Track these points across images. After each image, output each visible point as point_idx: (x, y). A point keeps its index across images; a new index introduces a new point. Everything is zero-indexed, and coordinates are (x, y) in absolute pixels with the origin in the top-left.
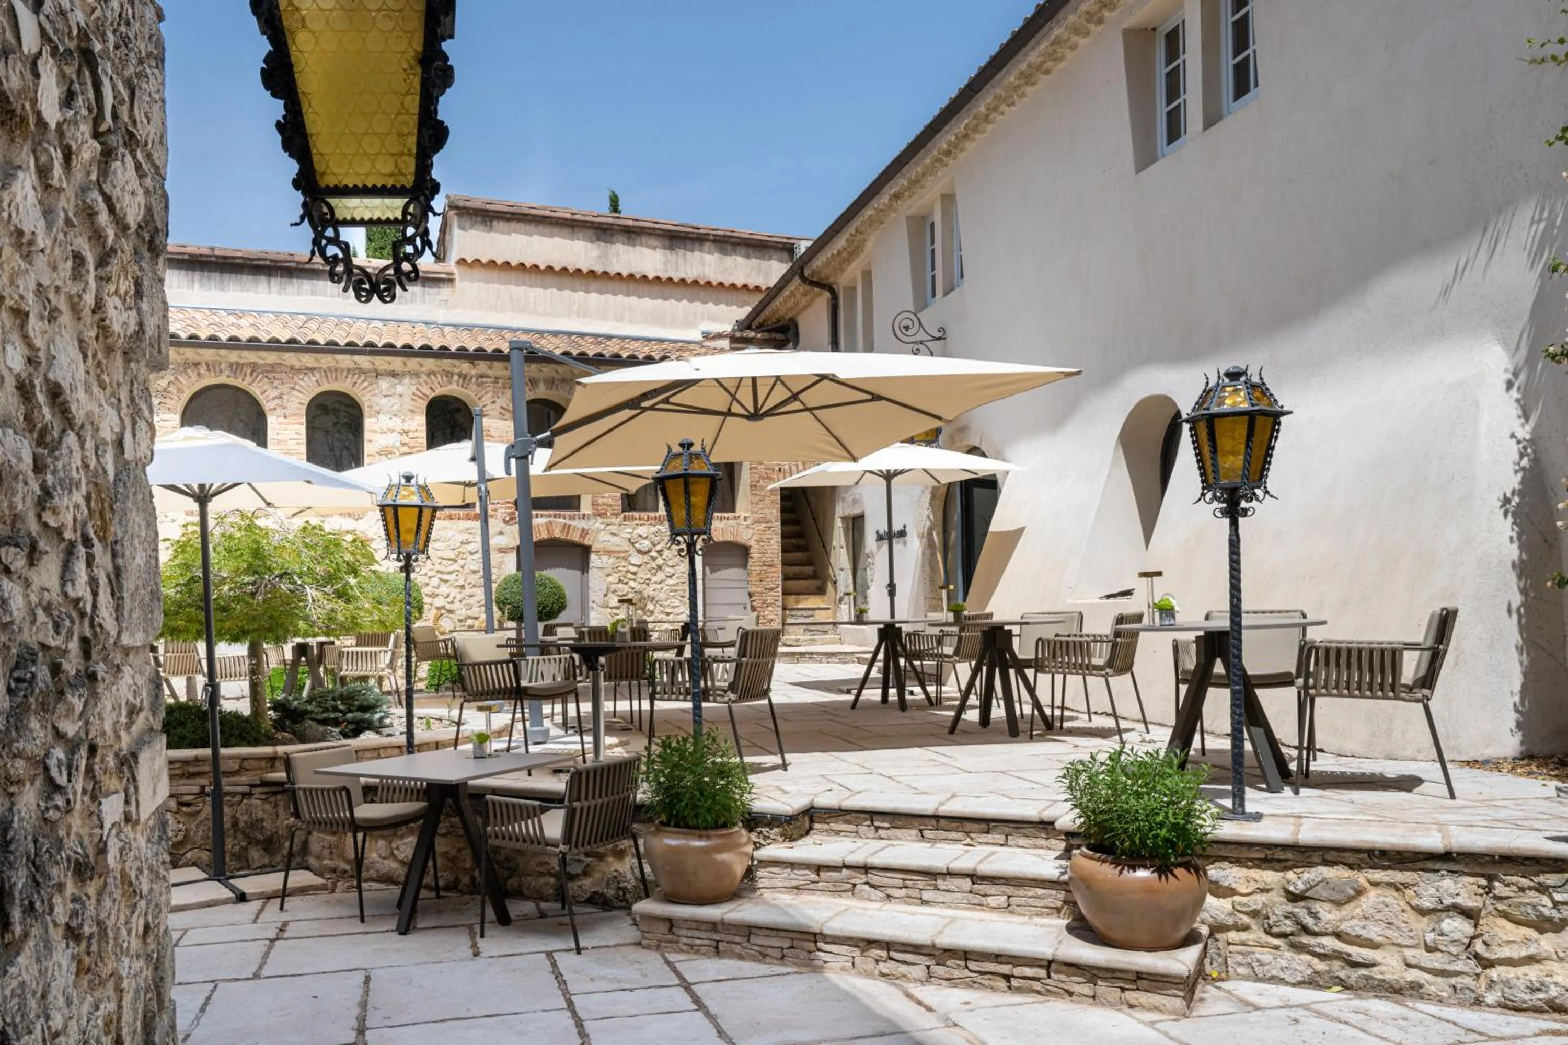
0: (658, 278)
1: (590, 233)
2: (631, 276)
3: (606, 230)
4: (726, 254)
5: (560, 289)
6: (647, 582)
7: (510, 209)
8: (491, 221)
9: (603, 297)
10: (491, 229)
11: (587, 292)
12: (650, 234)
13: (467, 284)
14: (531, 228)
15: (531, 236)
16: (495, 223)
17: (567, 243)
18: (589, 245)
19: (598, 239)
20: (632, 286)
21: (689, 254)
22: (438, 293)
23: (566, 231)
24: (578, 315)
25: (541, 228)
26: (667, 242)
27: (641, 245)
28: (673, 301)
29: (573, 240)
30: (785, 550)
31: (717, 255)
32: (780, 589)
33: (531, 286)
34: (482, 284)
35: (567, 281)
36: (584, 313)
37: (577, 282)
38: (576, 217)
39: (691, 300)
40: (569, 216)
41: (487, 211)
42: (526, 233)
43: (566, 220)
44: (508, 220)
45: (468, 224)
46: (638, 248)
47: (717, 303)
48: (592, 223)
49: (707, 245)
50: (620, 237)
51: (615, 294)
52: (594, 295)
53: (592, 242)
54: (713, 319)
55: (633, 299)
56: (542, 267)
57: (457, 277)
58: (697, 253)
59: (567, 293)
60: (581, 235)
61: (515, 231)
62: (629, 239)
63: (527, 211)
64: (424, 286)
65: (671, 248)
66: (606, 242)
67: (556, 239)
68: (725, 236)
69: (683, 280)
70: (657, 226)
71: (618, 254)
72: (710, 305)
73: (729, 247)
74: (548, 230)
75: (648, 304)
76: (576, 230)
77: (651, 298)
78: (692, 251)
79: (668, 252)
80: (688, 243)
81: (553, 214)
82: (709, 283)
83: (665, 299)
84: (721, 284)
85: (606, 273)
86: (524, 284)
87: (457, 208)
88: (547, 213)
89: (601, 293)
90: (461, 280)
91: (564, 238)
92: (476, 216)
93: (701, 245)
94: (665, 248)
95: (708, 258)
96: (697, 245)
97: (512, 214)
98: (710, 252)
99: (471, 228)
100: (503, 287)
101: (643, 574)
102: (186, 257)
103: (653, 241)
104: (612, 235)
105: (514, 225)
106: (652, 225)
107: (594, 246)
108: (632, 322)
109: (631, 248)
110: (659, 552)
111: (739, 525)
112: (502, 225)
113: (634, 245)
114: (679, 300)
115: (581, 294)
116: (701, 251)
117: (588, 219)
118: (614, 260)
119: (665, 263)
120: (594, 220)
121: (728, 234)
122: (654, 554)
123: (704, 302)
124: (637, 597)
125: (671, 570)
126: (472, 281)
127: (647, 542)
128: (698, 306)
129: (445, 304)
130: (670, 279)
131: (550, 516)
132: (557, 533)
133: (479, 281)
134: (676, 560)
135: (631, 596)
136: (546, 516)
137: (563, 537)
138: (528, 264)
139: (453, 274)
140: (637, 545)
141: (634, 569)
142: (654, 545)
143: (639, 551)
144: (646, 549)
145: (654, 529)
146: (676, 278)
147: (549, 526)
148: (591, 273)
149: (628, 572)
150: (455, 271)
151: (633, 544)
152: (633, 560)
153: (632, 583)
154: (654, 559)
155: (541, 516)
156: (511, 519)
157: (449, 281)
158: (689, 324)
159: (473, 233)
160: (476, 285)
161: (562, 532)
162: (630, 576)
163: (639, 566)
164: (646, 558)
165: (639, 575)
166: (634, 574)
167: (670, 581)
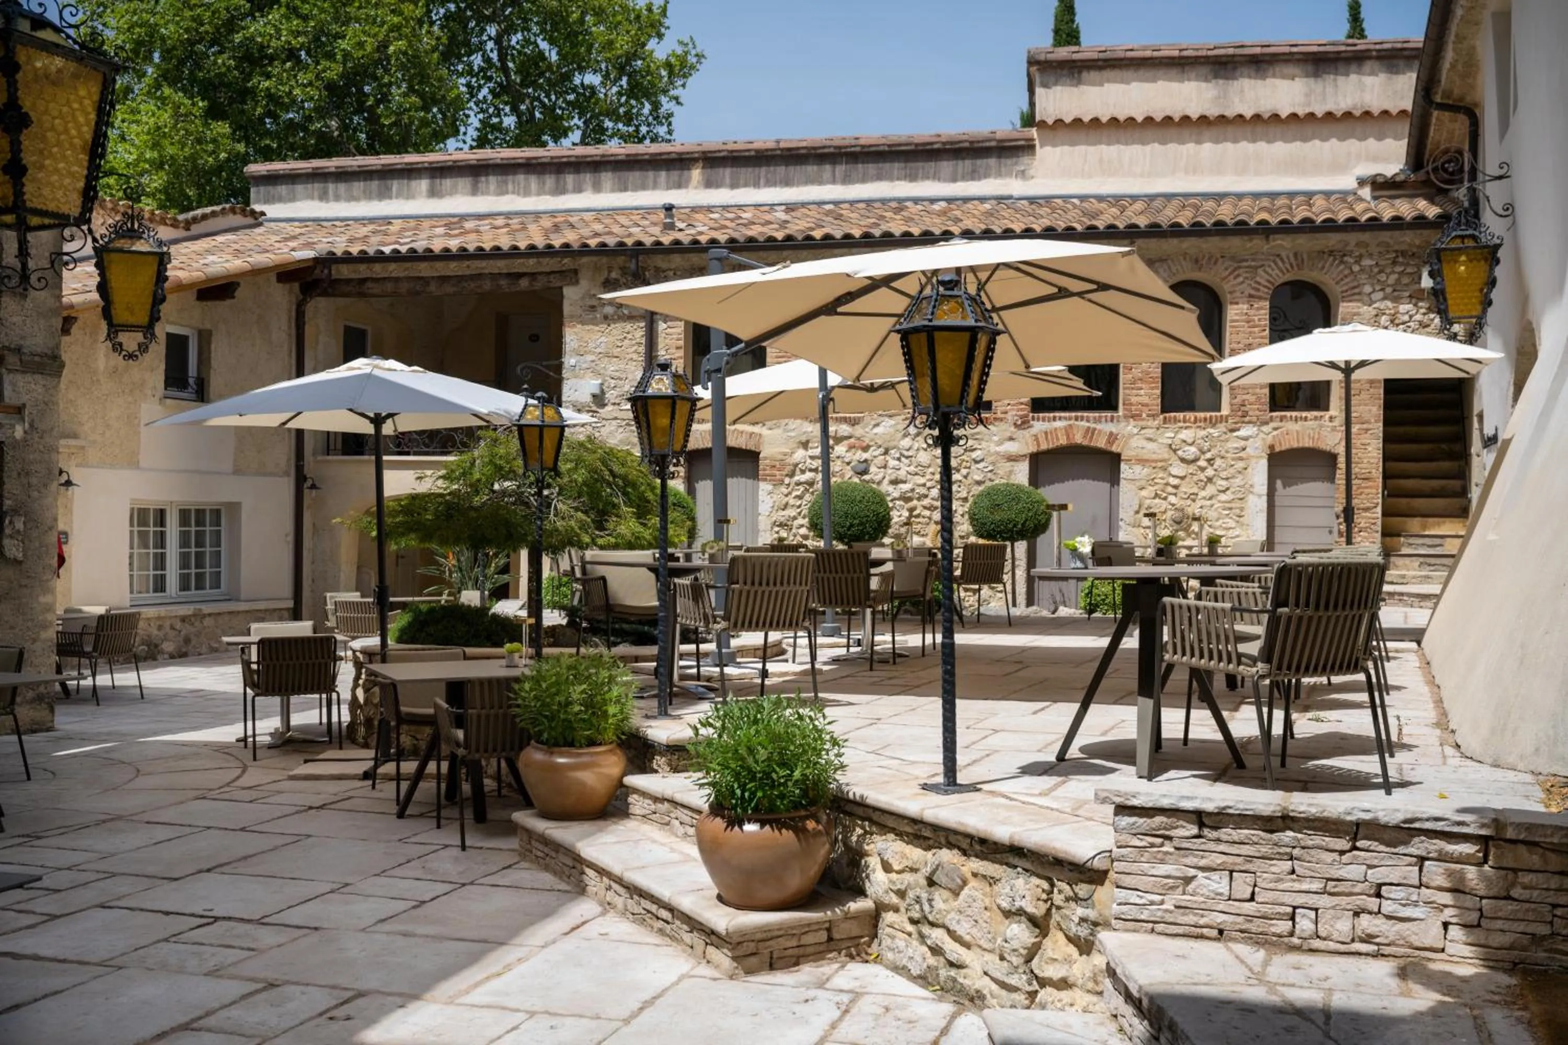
0: (1294, 116)
1: (1204, 70)
2: (1257, 117)
3: (1225, 64)
4: (1397, 73)
5: (1163, 142)
6: (1193, 497)
7: (1102, 56)
8: (1080, 72)
9: (1220, 146)
10: (1079, 82)
11: (1199, 142)
12: (1287, 61)
13: (1048, 149)
14: (1129, 74)
15: (1128, 83)
16: (1085, 74)
17: (1175, 86)
18: (1204, 85)
19: (1216, 76)
20: (1260, 129)
21: (1341, 79)
22: (1016, 164)
23: (1174, 72)
24: (1186, 172)
25: (1141, 72)
26: (1310, 68)
27: (1274, 76)
28: (1317, 142)
29: (1181, 81)
30: (1386, 459)
31: (1382, 77)
32: (1379, 509)
33: (1127, 144)
34: (1066, 148)
35: (1173, 131)
36: (1193, 169)
37: (1186, 132)
38: (1185, 53)
39: (1342, 138)
40: (1176, 53)
41: (1074, 61)
42: (1122, 82)
43: (1173, 58)
44: (1101, 68)
45: (1053, 79)
46: (1269, 81)
47: (1380, 138)
48: (1207, 57)
49: (1368, 65)
50: (1245, 71)
51: (1235, 141)
52: (1207, 147)
53: (1206, 80)
54: (1375, 159)
55: (1262, 146)
56: (1140, 119)
57: (1037, 142)
58: (1353, 77)
59: (1172, 147)
60: (1193, 75)
61: (1108, 81)
62: (1257, 71)
63: (1121, 55)
64: (999, 157)
65: (1316, 75)
66: (1227, 78)
67: (1160, 83)
68: (1393, 49)
69: (1329, 114)
70: (1295, 50)
71: (1242, 91)
72: (1371, 141)
73: (1401, 63)
74: (1150, 73)
75: (1280, 149)
76: (1187, 68)
77: (1286, 141)
78: (1347, 74)
79: (1311, 81)
80: (1341, 67)
81: (1156, 54)
82: (1367, 113)
83: (1305, 139)
84: (1385, 113)
85: (1223, 117)
86: (1118, 142)
87: (1038, 63)
88: (1148, 54)
89: (1217, 141)
90: (1041, 147)
91: (1170, 80)
92: (1062, 69)
93: (1360, 66)
94: (1307, 76)
95: (1369, 80)
96: (1354, 67)
97: (1105, 60)
98: (1372, 73)
99: (1056, 84)
100: (1091, 149)
101: (1187, 488)
102: (753, 153)
103: (1290, 69)
104: (1235, 69)
105: (1107, 73)
106: (1287, 49)
107: (1210, 85)
108: (1257, 173)
109: (1260, 82)
110: (1210, 461)
111: (1321, 426)
112: (1094, 75)
113: (1264, 78)
114: (1325, 139)
115: (1191, 146)
116: (1358, 73)
117: (1200, 53)
118: (1237, 100)
119: (1307, 95)
120: (1210, 53)
121: (1399, 46)
122: (1202, 463)
123: (1363, 138)
124: (1178, 515)
125: (1224, 483)
126: (1054, 146)
127: (1193, 449)
128: (1353, 145)
129: (1023, 175)
130: (1312, 115)
131: (1070, 419)
132: (1079, 439)
133: (1063, 144)
134: (1232, 470)
135: (1170, 513)
136: (1065, 418)
137: (1085, 443)
138: (1122, 118)
139: (1033, 140)
140: (1180, 453)
141: (1175, 482)
142: (1203, 453)
143: (1183, 460)
144: (1191, 457)
145: (1203, 433)
146: (1319, 111)
147: (1068, 430)
148: (1203, 119)
149: (1167, 484)
150: (1036, 136)
151: (1175, 451)
152: (1174, 471)
153: (1172, 499)
154: (1203, 469)
155: (1060, 418)
156: (1023, 423)
157: (1028, 148)
158: (1338, 168)
159: (1058, 89)
160: (1058, 150)
161: (1084, 437)
162: (1170, 489)
163: (1182, 478)
164: (1192, 468)
165: (1183, 489)
166: (1176, 487)
167: (1223, 497)
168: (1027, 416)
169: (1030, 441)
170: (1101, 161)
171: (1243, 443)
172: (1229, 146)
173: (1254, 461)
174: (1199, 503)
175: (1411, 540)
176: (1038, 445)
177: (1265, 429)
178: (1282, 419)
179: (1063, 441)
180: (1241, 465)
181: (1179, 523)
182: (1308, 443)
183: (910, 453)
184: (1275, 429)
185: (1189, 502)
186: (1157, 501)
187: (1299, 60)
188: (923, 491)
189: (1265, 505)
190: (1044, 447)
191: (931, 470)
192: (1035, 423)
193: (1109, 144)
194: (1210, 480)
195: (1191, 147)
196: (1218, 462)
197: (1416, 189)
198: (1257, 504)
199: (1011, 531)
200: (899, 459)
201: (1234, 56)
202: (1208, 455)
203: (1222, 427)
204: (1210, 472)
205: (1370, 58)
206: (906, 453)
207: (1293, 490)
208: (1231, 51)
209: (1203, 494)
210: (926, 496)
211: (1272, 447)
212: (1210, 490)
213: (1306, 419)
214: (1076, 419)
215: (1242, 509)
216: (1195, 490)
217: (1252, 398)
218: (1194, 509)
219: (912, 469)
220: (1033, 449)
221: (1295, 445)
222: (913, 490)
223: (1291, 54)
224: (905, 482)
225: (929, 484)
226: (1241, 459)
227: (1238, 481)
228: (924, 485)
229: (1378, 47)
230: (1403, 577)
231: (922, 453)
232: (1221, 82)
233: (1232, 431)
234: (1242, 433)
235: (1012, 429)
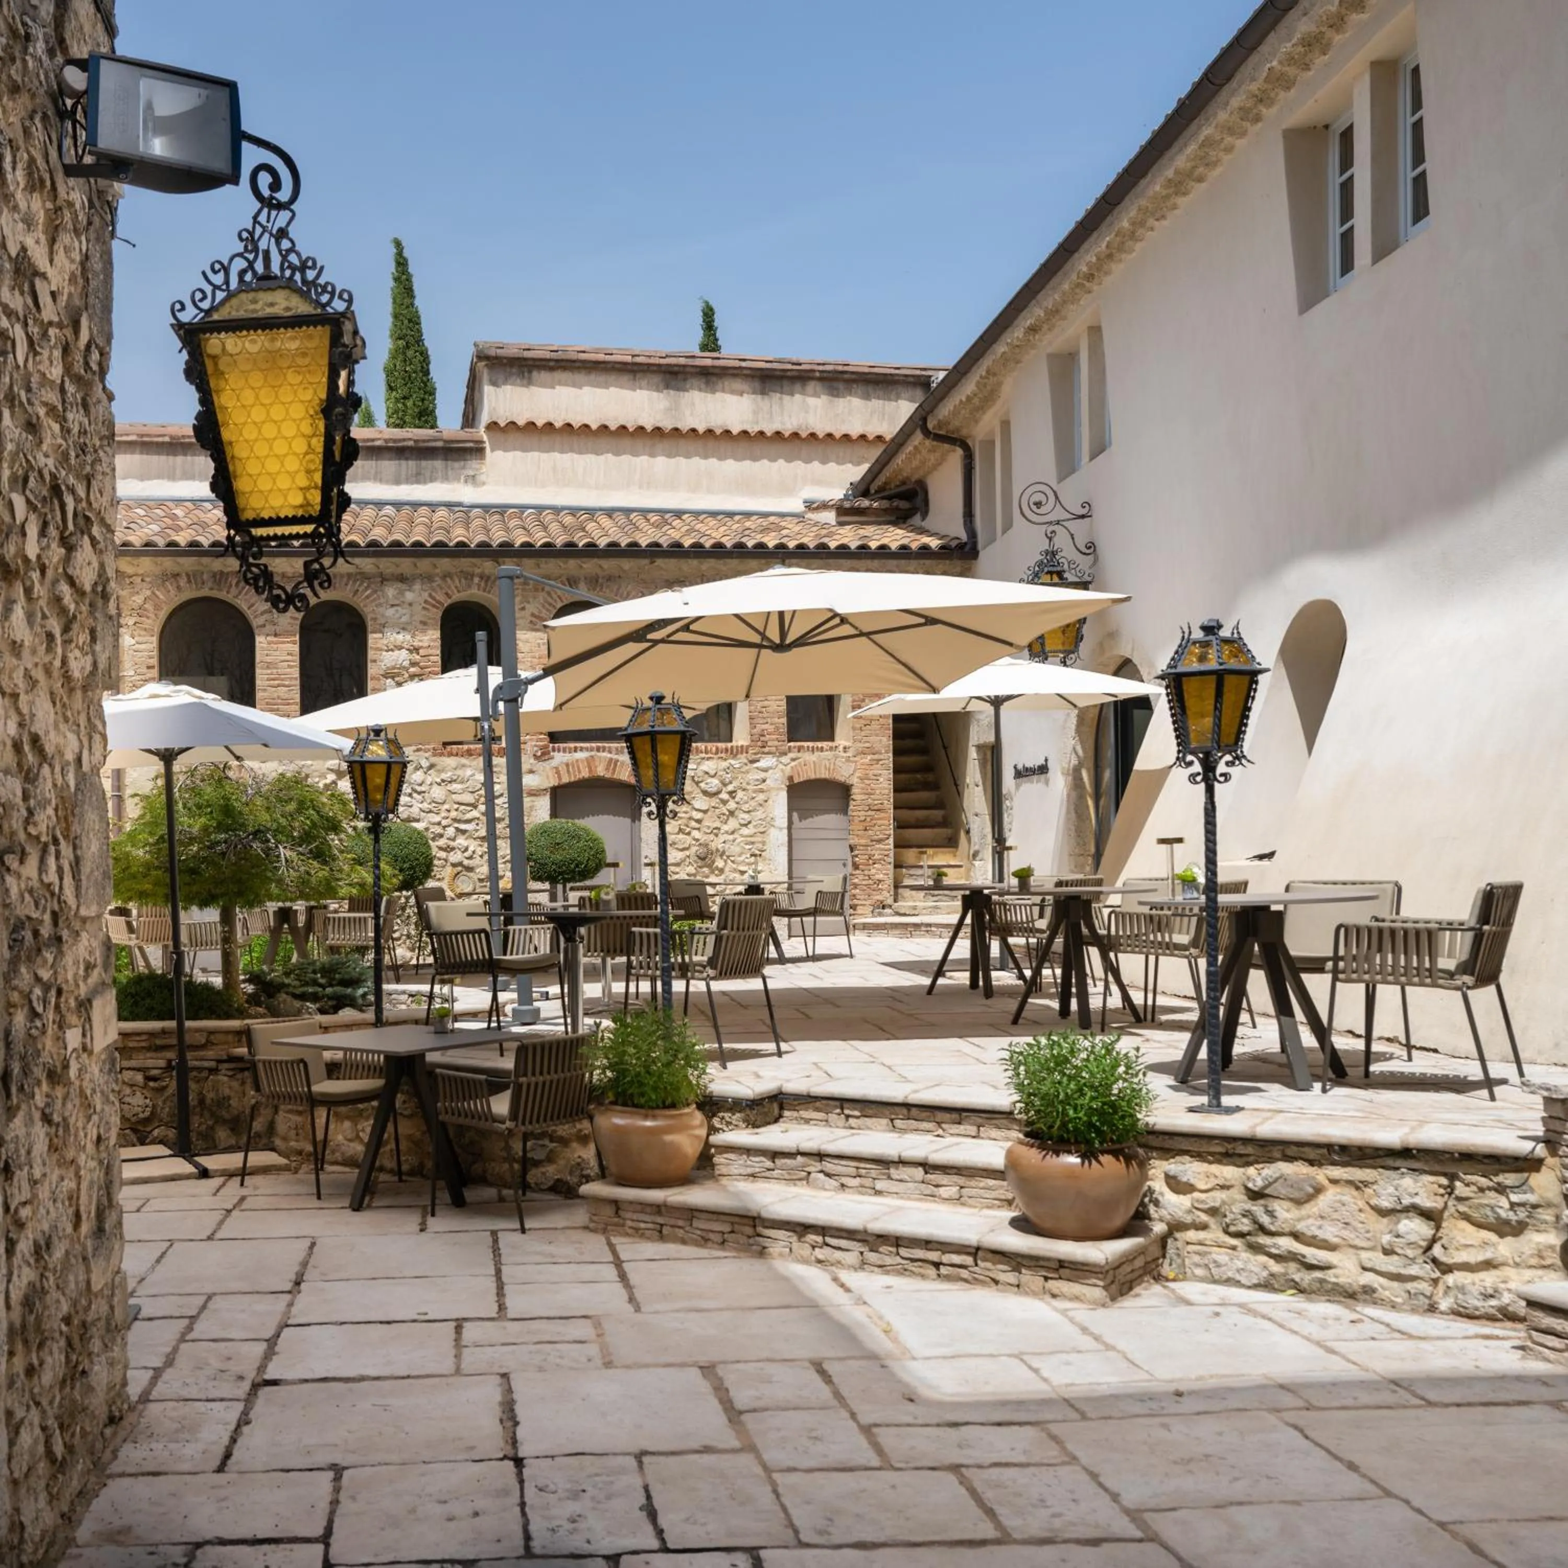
0: (745, 433)
1: (656, 379)
2: (710, 432)
4: (838, 396)
5: (617, 454)
6: (716, 832)
7: (554, 356)
8: (530, 372)
9: (673, 461)
10: (530, 383)
11: (652, 455)
12: (735, 376)
13: (499, 453)
14: (580, 377)
15: (580, 387)
16: (535, 374)
17: (626, 393)
18: (655, 394)
19: (667, 387)
20: (711, 444)
21: (786, 398)
22: (464, 467)
23: (625, 378)
24: (641, 486)
25: (592, 377)
26: (757, 384)
27: (723, 391)
28: (765, 461)
29: (633, 389)
31: (824, 399)
32: (891, 840)
33: (580, 453)
34: (518, 454)
35: (627, 442)
36: (648, 483)
37: (640, 443)
38: (638, 360)
39: (789, 460)
40: (628, 359)
41: (525, 359)
42: (574, 385)
43: (625, 364)
44: (552, 369)
45: (501, 378)
46: (719, 395)
47: (824, 461)
48: (659, 365)
49: (811, 386)
50: (695, 382)
51: (688, 456)
52: (661, 460)
53: (658, 390)
54: (820, 482)
55: (713, 462)
56: (594, 427)
57: (487, 445)
58: (798, 397)
59: (626, 458)
60: (644, 383)
61: (560, 384)
62: (707, 383)
63: (574, 356)
64: (447, 459)
65: (763, 393)
66: (678, 389)
67: (612, 389)
68: (835, 371)
69: (778, 434)
70: (744, 364)
71: (693, 404)
72: (816, 464)
73: (841, 386)
74: (602, 378)
75: (731, 466)
76: (639, 376)
77: (736, 459)
78: (792, 394)
79: (759, 398)
80: (785, 383)
81: (608, 358)
82: (813, 435)
83: (755, 459)
84: (830, 435)
85: (676, 429)
86: (572, 451)
87: (488, 359)
88: (601, 357)
89: (669, 456)
90: (492, 450)
91: (621, 387)
92: (512, 367)
93: (804, 386)
94: (754, 393)
95: (812, 401)
96: (798, 386)
97: (558, 361)
98: (815, 395)
99: (505, 382)
100: (544, 456)
103: (738, 384)
104: (685, 380)
105: (559, 375)
106: (737, 364)
107: (661, 395)
108: (710, 492)
109: (709, 395)
110: (731, 793)
112: (544, 376)
113: (713, 391)
114: (773, 459)
116: (802, 394)
117: (652, 361)
118: (688, 413)
119: (756, 413)
120: (663, 361)
121: (840, 368)
122: (724, 796)
123: (808, 461)
124: (702, 850)
125: (746, 816)
126: (506, 450)
127: (715, 781)
128: (798, 467)
129: (472, 480)
130: (761, 433)
131: (592, 749)
132: (601, 771)
133: (515, 449)
134: (753, 803)
135: (694, 849)
136: (587, 749)
137: (608, 775)
138: (576, 424)
139: (482, 442)
140: (702, 785)
141: (698, 816)
142: (725, 785)
143: (705, 793)
144: (714, 790)
145: (725, 764)
146: (769, 430)
147: (590, 761)
148: (658, 430)
149: (691, 818)
150: (485, 438)
151: (697, 783)
152: (698, 804)
153: (696, 834)
154: (724, 802)
155: (582, 749)
156: (543, 754)
157: (477, 451)
158: (787, 490)
159: (508, 388)
160: (510, 455)
161: (607, 769)
162: (693, 824)
163: (705, 812)
164: (714, 802)
165: (706, 823)
166: (699, 821)
167: (745, 831)
168: (546, 747)
169: (551, 774)
170: (554, 469)
171: (763, 775)
172: (682, 460)
173: (774, 793)
174: (722, 838)
175: (912, 871)
176: (560, 778)
177: (785, 759)
178: (799, 749)
179: (585, 774)
180: (761, 797)
181: (703, 859)
182: (824, 775)
183: (423, 788)
184: (793, 760)
185: (712, 837)
186: (681, 836)
187: (747, 376)
188: (438, 830)
189: (786, 839)
190: (566, 780)
191: (446, 806)
192: (556, 754)
193: (562, 452)
194: (732, 813)
195: (644, 459)
196: (740, 795)
197: (877, 515)
198: (778, 838)
199: (573, 871)
200: (410, 795)
201: (684, 366)
202: (730, 788)
203: (743, 758)
204: (732, 805)
205: (813, 378)
206: (419, 789)
207: (808, 822)
208: (682, 361)
209: (725, 828)
210: (441, 836)
211: (791, 778)
212: (732, 824)
213: (822, 749)
214: (598, 749)
215: (764, 843)
216: (717, 824)
217: (771, 728)
218: (717, 844)
219: (425, 806)
220: (554, 782)
221: (813, 777)
222: (427, 829)
223: (740, 368)
224: (418, 821)
225: (444, 823)
226: (762, 791)
227: (759, 814)
228: (439, 824)
229: (821, 368)
230: (915, 908)
231: (435, 787)
232: (672, 392)
233: (753, 762)
234: (762, 764)
235: (532, 761)
